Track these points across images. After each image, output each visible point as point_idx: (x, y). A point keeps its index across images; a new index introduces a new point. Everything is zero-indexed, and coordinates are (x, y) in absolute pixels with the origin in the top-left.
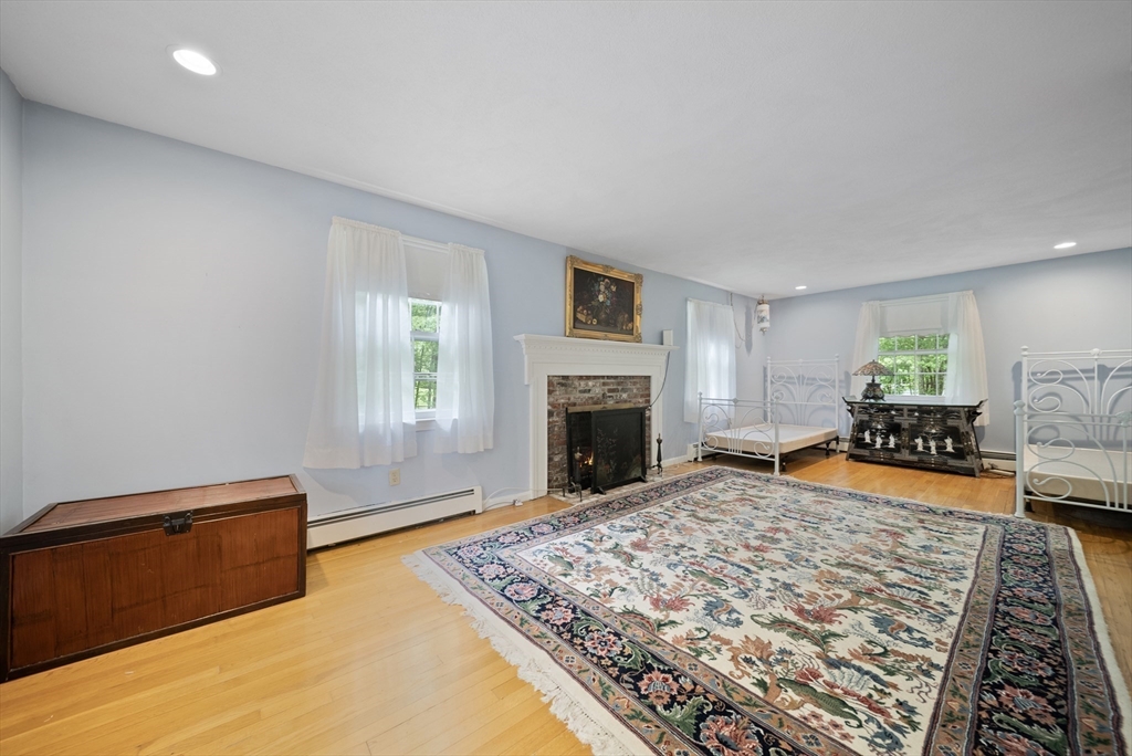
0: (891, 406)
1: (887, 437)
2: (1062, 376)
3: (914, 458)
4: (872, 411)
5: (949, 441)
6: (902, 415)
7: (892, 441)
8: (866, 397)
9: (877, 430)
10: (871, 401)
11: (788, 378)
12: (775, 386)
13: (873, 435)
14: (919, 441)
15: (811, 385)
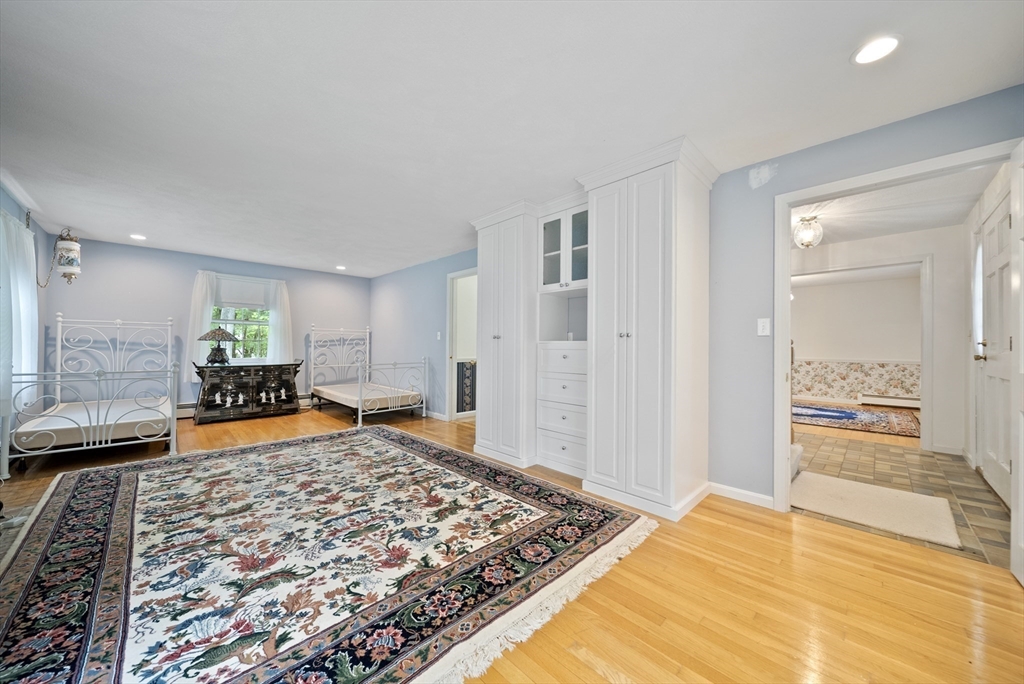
0: (241, 368)
1: (237, 396)
2: (329, 344)
3: (260, 409)
4: (223, 374)
5: (283, 391)
6: (250, 375)
7: (241, 398)
8: (213, 361)
9: (227, 390)
10: (216, 365)
11: (95, 342)
12: (69, 353)
13: (223, 395)
14: (263, 395)
15: (131, 350)
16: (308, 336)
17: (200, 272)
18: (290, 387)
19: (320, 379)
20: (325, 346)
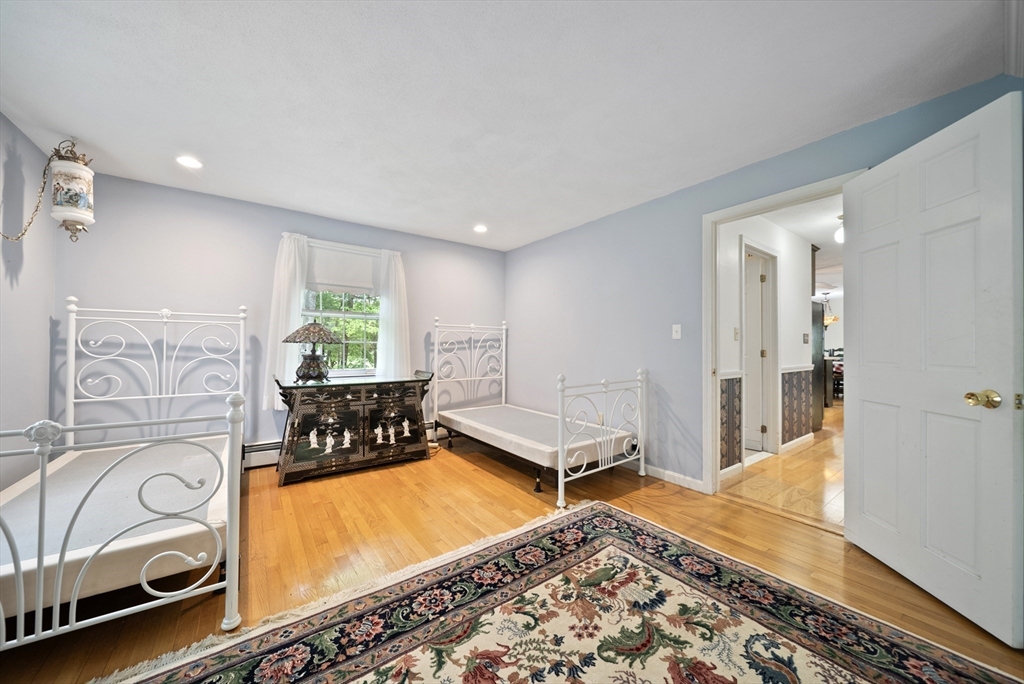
0: (347, 388)
1: (341, 433)
2: (457, 346)
3: (374, 455)
4: (321, 398)
5: (406, 424)
6: (359, 399)
8: (305, 377)
9: (327, 425)
10: (311, 383)
11: (131, 346)
12: (87, 365)
13: (321, 434)
14: (379, 431)
15: (186, 359)
16: (429, 335)
17: (286, 235)
18: (415, 417)
19: (445, 399)
20: (450, 350)
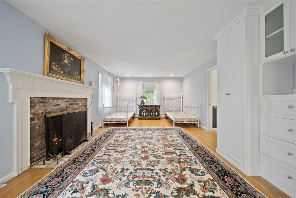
0: (147, 106)
1: (146, 113)
2: (170, 99)
3: (151, 117)
4: (143, 107)
5: (156, 113)
6: (149, 108)
7: (147, 113)
8: (142, 104)
9: (144, 111)
10: (142, 105)
11: (123, 99)
12: (120, 101)
13: (143, 113)
14: (152, 113)
15: (129, 101)
16: (164, 97)
17: (140, 82)
18: (158, 111)
19: (167, 110)
20: (168, 100)
